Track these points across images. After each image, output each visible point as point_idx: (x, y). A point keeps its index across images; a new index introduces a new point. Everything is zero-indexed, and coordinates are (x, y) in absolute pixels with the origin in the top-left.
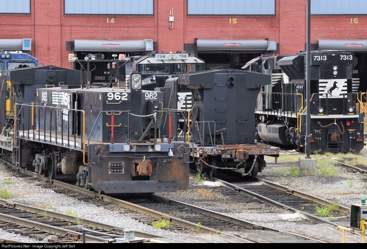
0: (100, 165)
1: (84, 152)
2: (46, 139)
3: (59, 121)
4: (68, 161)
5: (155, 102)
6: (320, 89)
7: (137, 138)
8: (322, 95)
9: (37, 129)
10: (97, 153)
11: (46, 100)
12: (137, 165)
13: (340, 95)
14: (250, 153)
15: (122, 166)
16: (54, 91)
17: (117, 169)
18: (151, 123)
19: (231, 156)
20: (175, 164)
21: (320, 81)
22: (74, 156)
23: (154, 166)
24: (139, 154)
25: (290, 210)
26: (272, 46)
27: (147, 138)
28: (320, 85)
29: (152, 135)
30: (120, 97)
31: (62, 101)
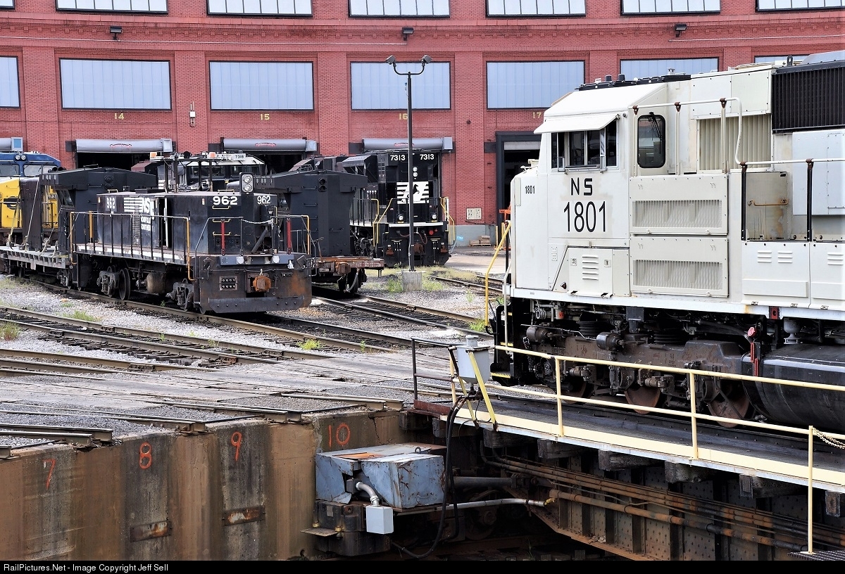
0: (209, 281)
1: (188, 264)
2: (124, 252)
3: (136, 231)
4: (155, 278)
5: (270, 207)
6: (398, 193)
7: (249, 249)
8: (400, 200)
9: (100, 241)
10: (206, 267)
11: (114, 207)
12: (252, 279)
13: (422, 199)
14: (352, 265)
15: (235, 282)
16: (128, 196)
17: (229, 285)
18: (265, 231)
19: (330, 269)
20: (295, 278)
21: (398, 184)
22: (162, 272)
23: (273, 279)
24: (255, 267)
25: (437, 326)
26: (312, 146)
27: (260, 249)
28: (399, 188)
29: (267, 244)
30: (228, 201)
31: (140, 208)
